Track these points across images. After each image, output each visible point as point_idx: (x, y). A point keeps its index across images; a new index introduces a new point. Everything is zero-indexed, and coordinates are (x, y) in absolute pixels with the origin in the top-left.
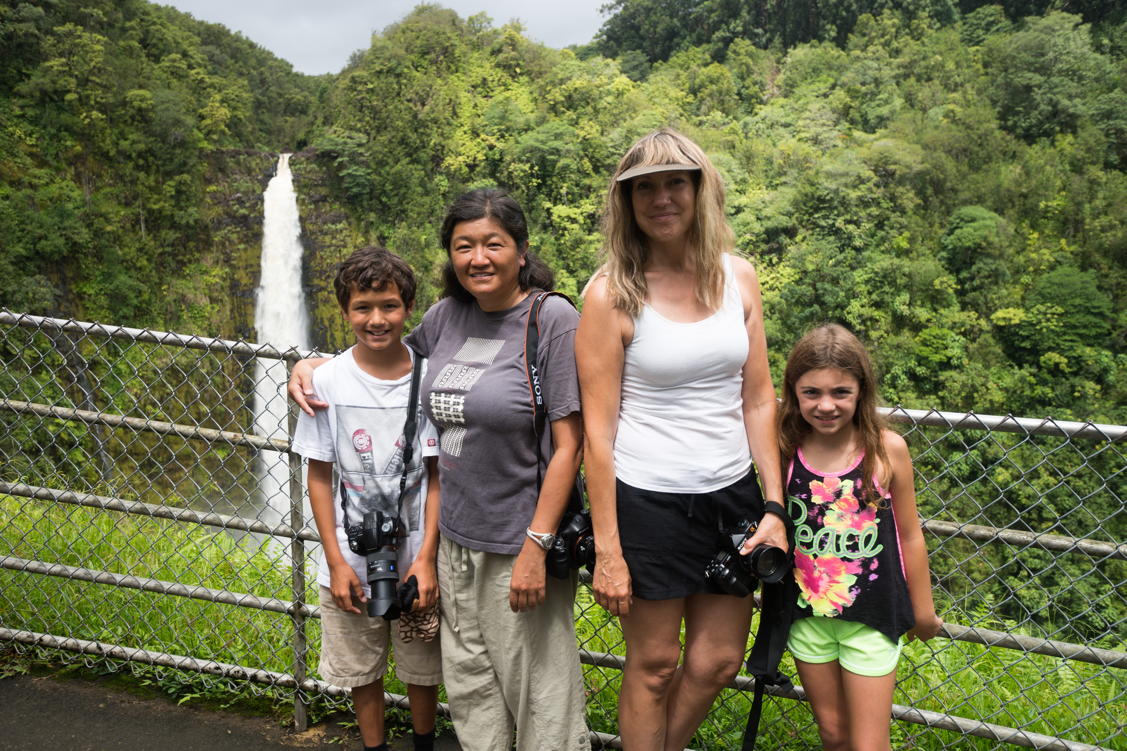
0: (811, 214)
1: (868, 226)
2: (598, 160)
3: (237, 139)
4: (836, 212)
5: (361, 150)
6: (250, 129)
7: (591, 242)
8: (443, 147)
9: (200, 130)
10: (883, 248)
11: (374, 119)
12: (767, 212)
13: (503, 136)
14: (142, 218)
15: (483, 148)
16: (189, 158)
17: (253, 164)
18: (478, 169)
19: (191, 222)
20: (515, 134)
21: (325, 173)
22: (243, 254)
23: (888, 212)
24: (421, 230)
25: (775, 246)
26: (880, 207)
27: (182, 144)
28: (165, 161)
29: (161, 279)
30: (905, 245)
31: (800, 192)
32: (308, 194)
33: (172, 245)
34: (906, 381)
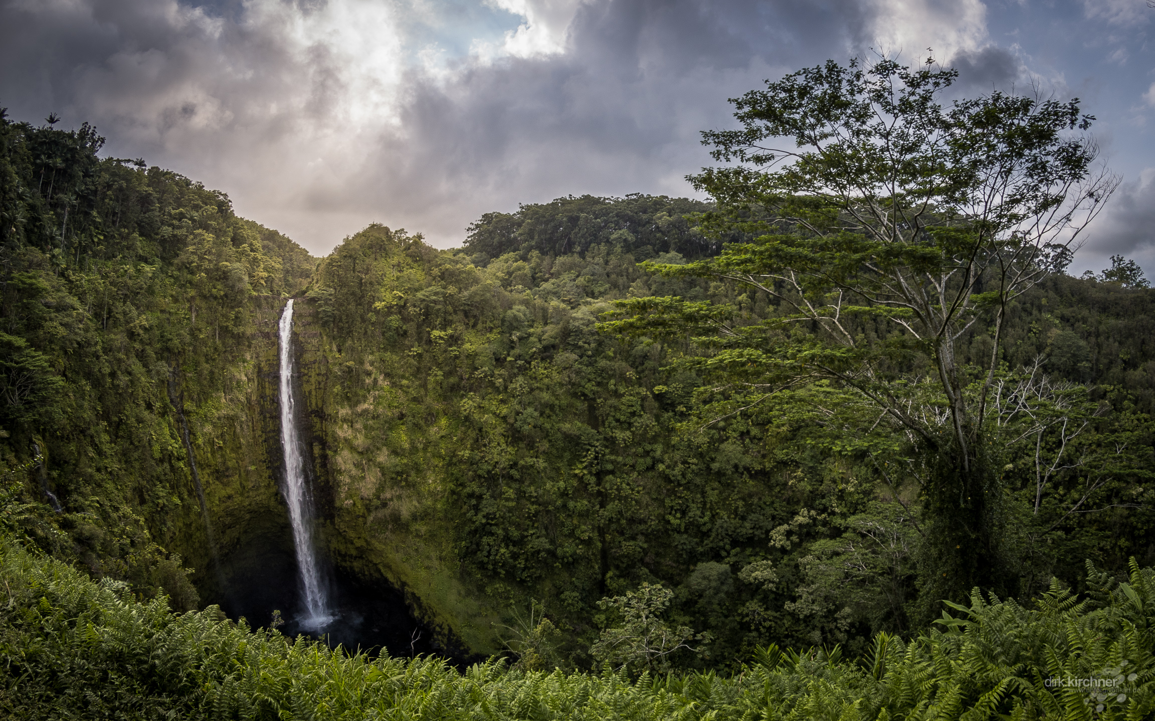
0: (566, 338)
1: (594, 345)
2: (456, 307)
4: (578, 337)
5: (331, 297)
7: (452, 351)
8: (374, 297)
9: (251, 284)
10: (601, 356)
11: (339, 280)
12: (544, 337)
13: (406, 292)
15: (395, 298)
16: (243, 299)
17: (276, 303)
18: (392, 309)
19: (241, 334)
20: (413, 291)
21: (311, 310)
22: (265, 353)
23: (603, 338)
24: (359, 342)
25: (548, 354)
26: (600, 336)
27: (241, 292)
28: (231, 300)
29: (224, 366)
30: (612, 354)
33: (231, 347)
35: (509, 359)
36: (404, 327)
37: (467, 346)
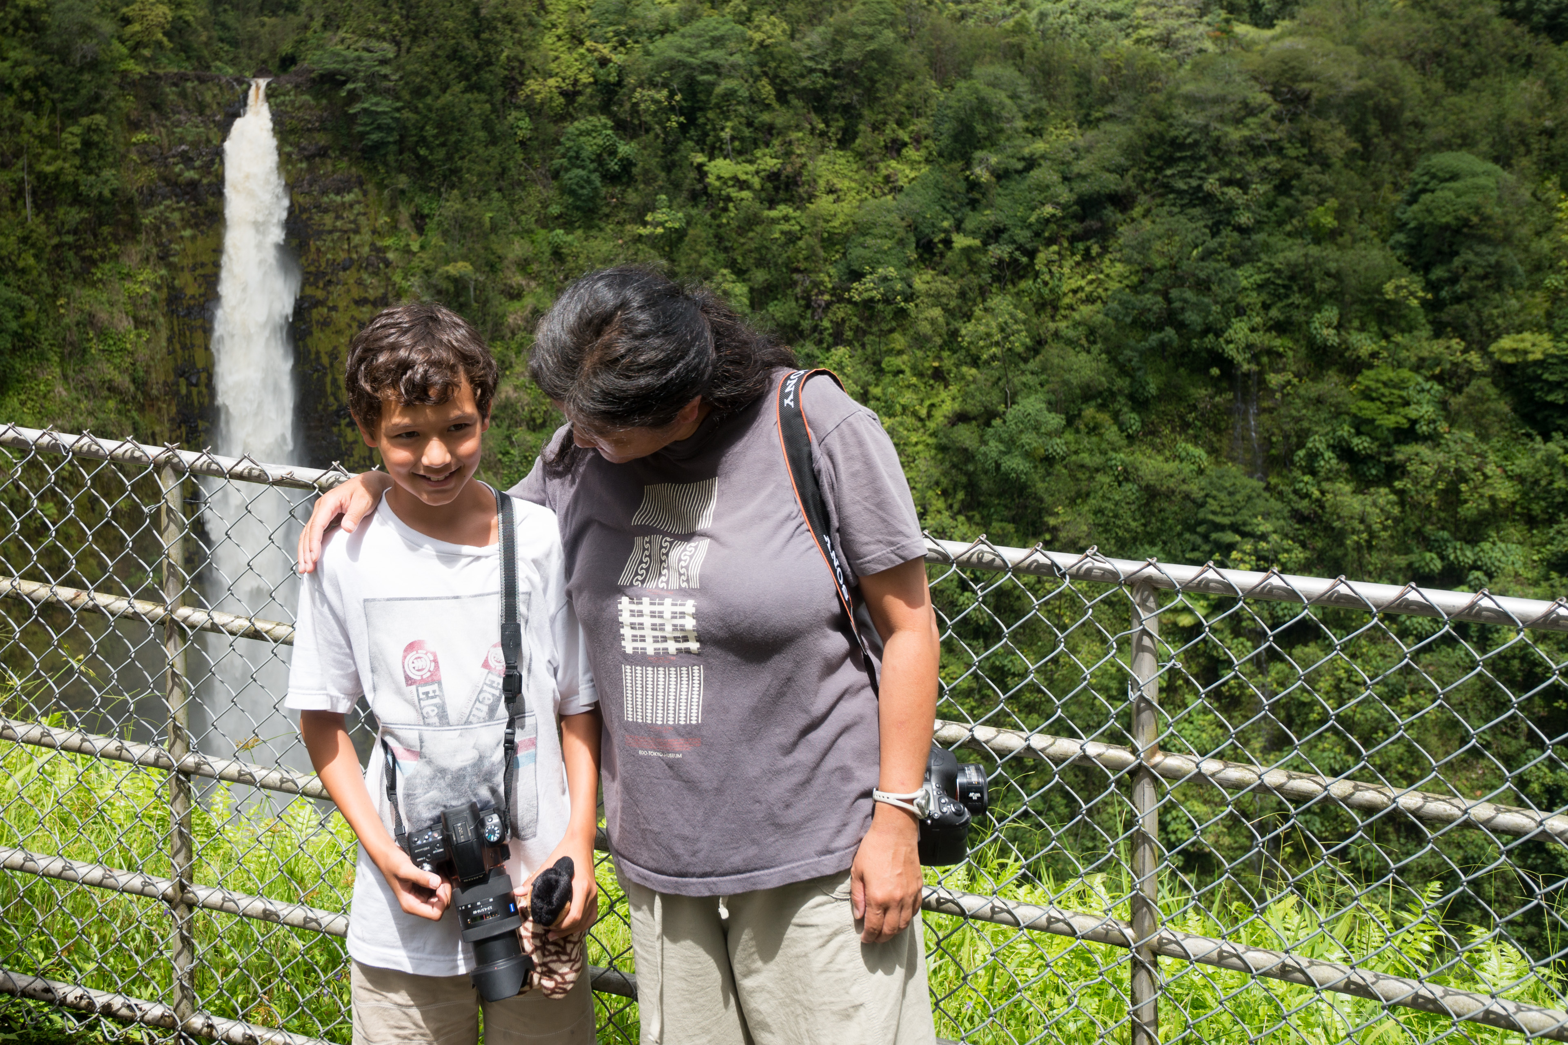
0: (1159, 170)
1: (1262, 188)
2: (785, 81)
3: (183, 55)
4: (1203, 166)
5: (385, 70)
6: (204, 38)
7: (775, 221)
8: (522, 63)
9: (123, 42)
10: (1288, 228)
11: (407, 17)
12: (1082, 166)
13: (623, 43)
14: (28, 187)
15: (589, 64)
16: (104, 87)
17: (208, 97)
18: (581, 99)
19: (106, 193)
20: (644, 39)
21: (325, 109)
22: (189, 244)
23: (1297, 165)
24: (484, 202)
25: (1095, 224)
26: (1285, 157)
27: (93, 65)
28: (65, 93)
29: (55, 287)
30: (1329, 221)
31: (1138, 131)
32: (297, 145)
33: (75, 232)
34: (1334, 462)
35: (960, 241)
36: (625, 149)
37: (824, 203)
